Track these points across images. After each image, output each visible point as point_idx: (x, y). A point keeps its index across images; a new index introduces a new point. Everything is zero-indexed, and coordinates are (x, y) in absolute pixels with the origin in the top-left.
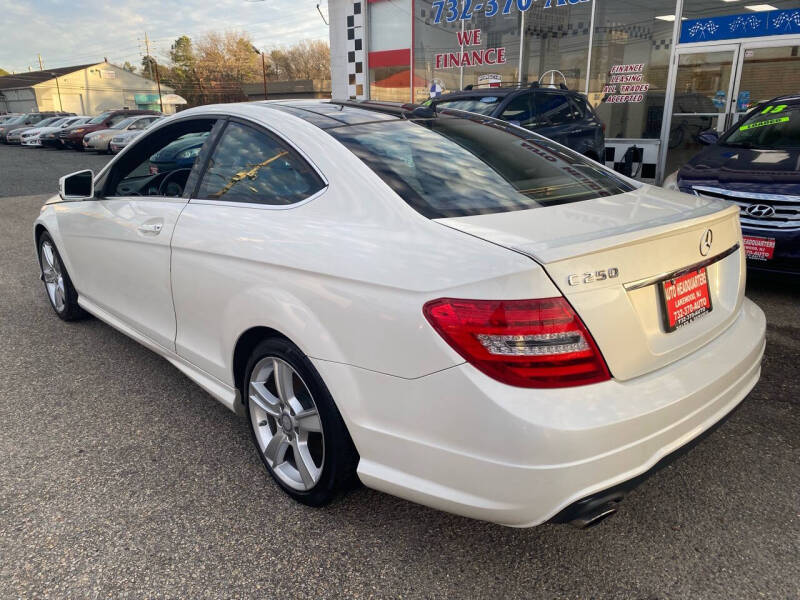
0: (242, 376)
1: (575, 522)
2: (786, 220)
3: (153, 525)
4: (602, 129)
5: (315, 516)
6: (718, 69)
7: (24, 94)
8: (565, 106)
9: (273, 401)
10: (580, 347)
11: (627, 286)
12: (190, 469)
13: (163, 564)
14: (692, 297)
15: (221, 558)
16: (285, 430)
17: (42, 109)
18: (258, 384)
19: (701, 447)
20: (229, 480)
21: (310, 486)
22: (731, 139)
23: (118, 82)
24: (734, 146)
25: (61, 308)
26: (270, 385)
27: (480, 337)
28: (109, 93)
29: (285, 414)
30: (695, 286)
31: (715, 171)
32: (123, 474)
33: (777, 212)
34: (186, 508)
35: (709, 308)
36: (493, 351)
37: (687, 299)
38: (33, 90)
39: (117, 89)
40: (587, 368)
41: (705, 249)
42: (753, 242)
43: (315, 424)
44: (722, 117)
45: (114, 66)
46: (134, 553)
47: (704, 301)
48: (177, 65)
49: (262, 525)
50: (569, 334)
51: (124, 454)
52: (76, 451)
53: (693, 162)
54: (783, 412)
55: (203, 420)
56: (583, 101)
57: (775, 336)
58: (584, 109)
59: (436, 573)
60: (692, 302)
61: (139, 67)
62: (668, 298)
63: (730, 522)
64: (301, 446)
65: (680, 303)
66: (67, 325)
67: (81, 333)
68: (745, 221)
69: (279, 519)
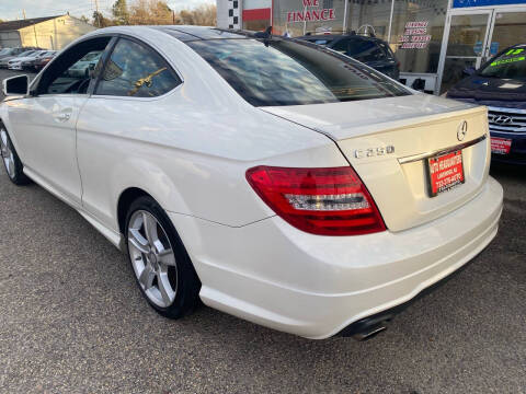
0: (124, 224)
1: (357, 336)
2: (519, 127)
3: (54, 330)
4: (398, 65)
5: (172, 326)
6: (478, 29)
7: (13, 35)
8: (374, 49)
9: (144, 242)
10: (363, 206)
11: (401, 161)
12: (88, 289)
13: (56, 359)
14: (450, 172)
15: (99, 355)
16: (152, 264)
17: (24, 45)
18: (134, 231)
19: (453, 282)
20: (114, 298)
21: (169, 304)
22: (485, 71)
23: (76, 29)
24: (487, 76)
25: (13, 176)
26: (142, 231)
27: (287, 196)
28: (70, 36)
29: (151, 252)
30: (453, 163)
31: (472, 93)
32: (38, 293)
33: (514, 121)
34: (79, 319)
35: (463, 181)
36: (297, 207)
37: (446, 173)
38: (19, 33)
39: (75, 33)
40: (369, 221)
41: (461, 136)
42: (496, 141)
43: (171, 260)
44: (479, 59)
45: (74, 18)
46: (36, 351)
47: (458, 175)
48: (117, 19)
49: (134, 331)
50: (355, 195)
51: (41, 278)
52: (7, 274)
53: (457, 88)
54: (512, 258)
55: (102, 255)
56: (387, 47)
57: (509, 206)
58: (386, 52)
59: (255, 369)
60: (450, 176)
61: (92, 19)
62: (432, 171)
63: (472, 335)
64: (163, 276)
65: (441, 176)
66: (16, 187)
67: (25, 193)
68: (491, 126)
69: (146, 327)
